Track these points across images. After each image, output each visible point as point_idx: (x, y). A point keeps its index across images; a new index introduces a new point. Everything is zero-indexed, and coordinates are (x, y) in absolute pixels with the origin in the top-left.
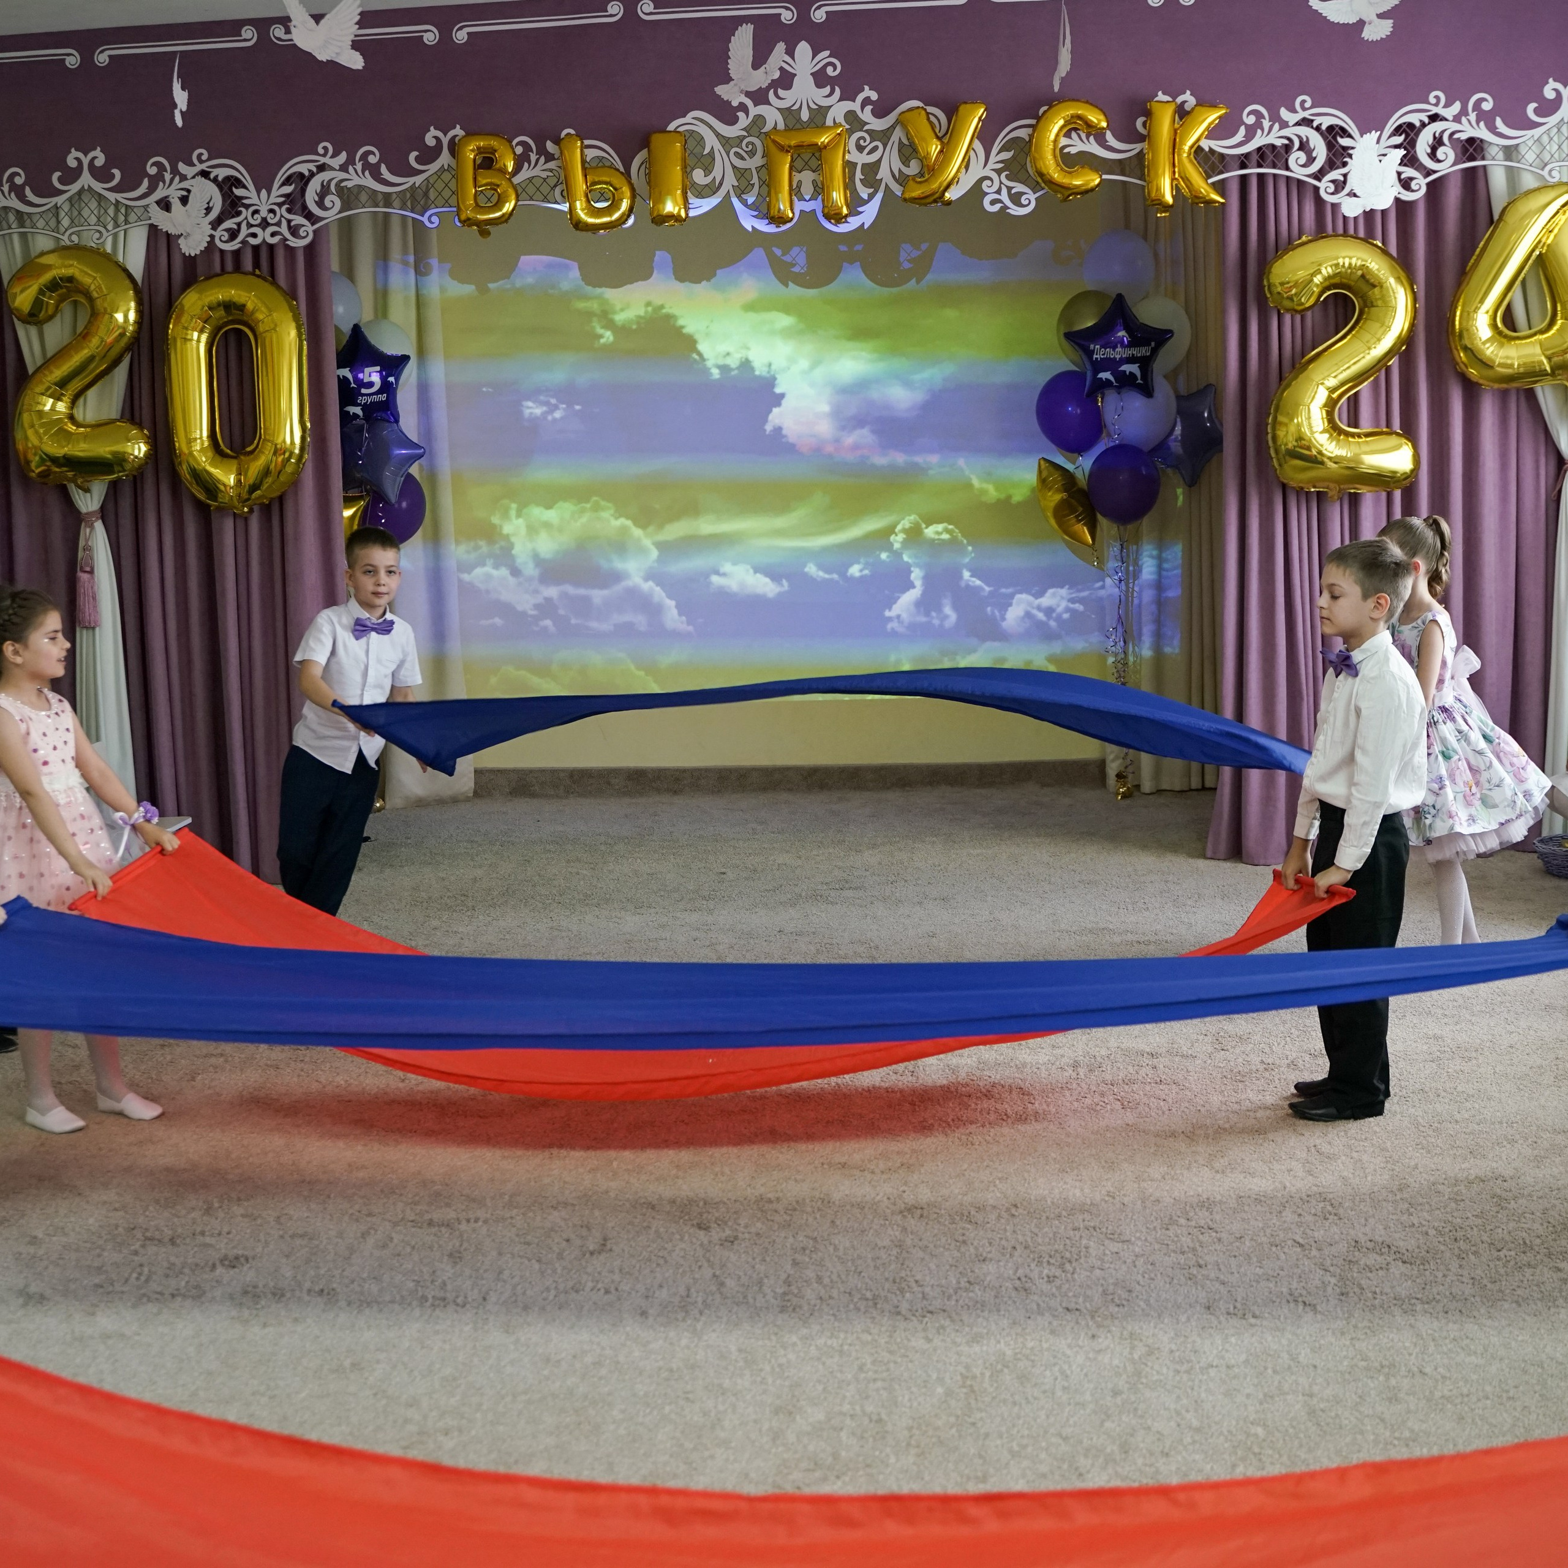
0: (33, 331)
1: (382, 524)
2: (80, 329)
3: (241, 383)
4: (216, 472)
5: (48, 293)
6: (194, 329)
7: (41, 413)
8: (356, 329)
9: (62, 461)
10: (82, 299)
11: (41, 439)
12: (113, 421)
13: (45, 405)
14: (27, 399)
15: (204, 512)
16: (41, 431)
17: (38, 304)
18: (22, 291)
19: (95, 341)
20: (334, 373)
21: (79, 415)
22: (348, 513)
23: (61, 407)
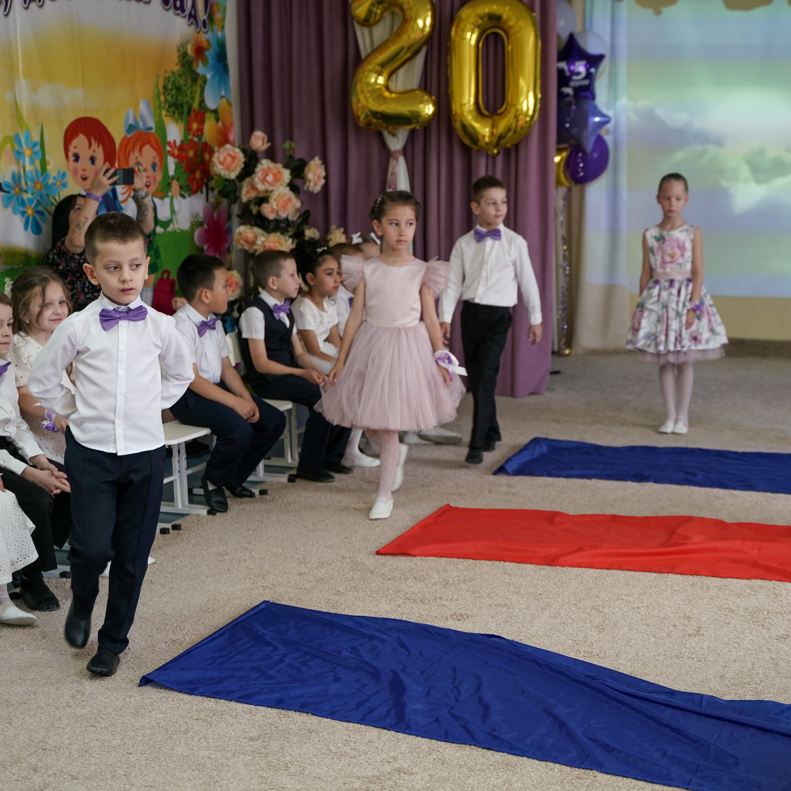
0: (366, 31)
1: (581, 168)
2: (395, 29)
3: (495, 68)
4: (477, 125)
5: (376, 6)
6: (468, 31)
7: (368, 84)
8: (571, 37)
9: (379, 116)
10: (397, 10)
11: (367, 100)
12: (412, 91)
13: (371, 78)
14: (360, 74)
15: (467, 151)
16: (368, 95)
17: (370, 12)
18: (360, 6)
19: (405, 37)
20: (556, 65)
21: (392, 86)
22: (557, 159)
23: (381, 80)
